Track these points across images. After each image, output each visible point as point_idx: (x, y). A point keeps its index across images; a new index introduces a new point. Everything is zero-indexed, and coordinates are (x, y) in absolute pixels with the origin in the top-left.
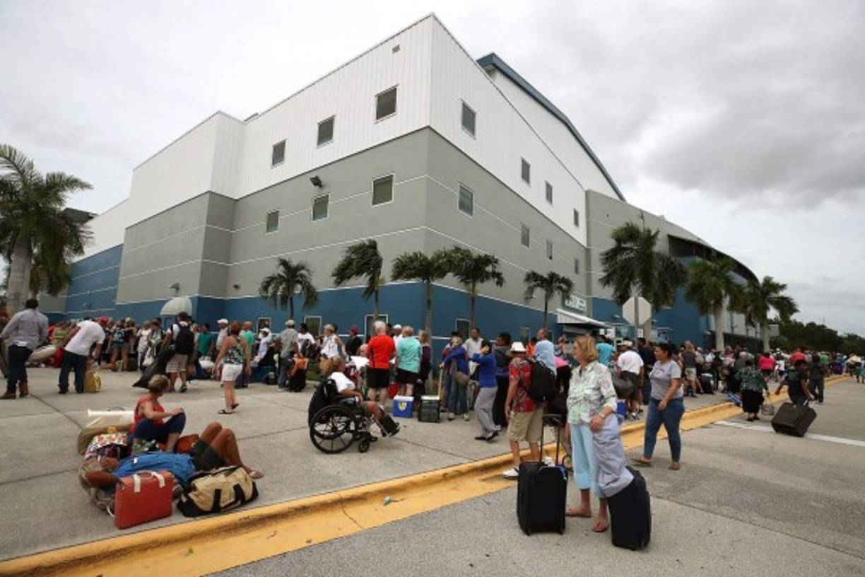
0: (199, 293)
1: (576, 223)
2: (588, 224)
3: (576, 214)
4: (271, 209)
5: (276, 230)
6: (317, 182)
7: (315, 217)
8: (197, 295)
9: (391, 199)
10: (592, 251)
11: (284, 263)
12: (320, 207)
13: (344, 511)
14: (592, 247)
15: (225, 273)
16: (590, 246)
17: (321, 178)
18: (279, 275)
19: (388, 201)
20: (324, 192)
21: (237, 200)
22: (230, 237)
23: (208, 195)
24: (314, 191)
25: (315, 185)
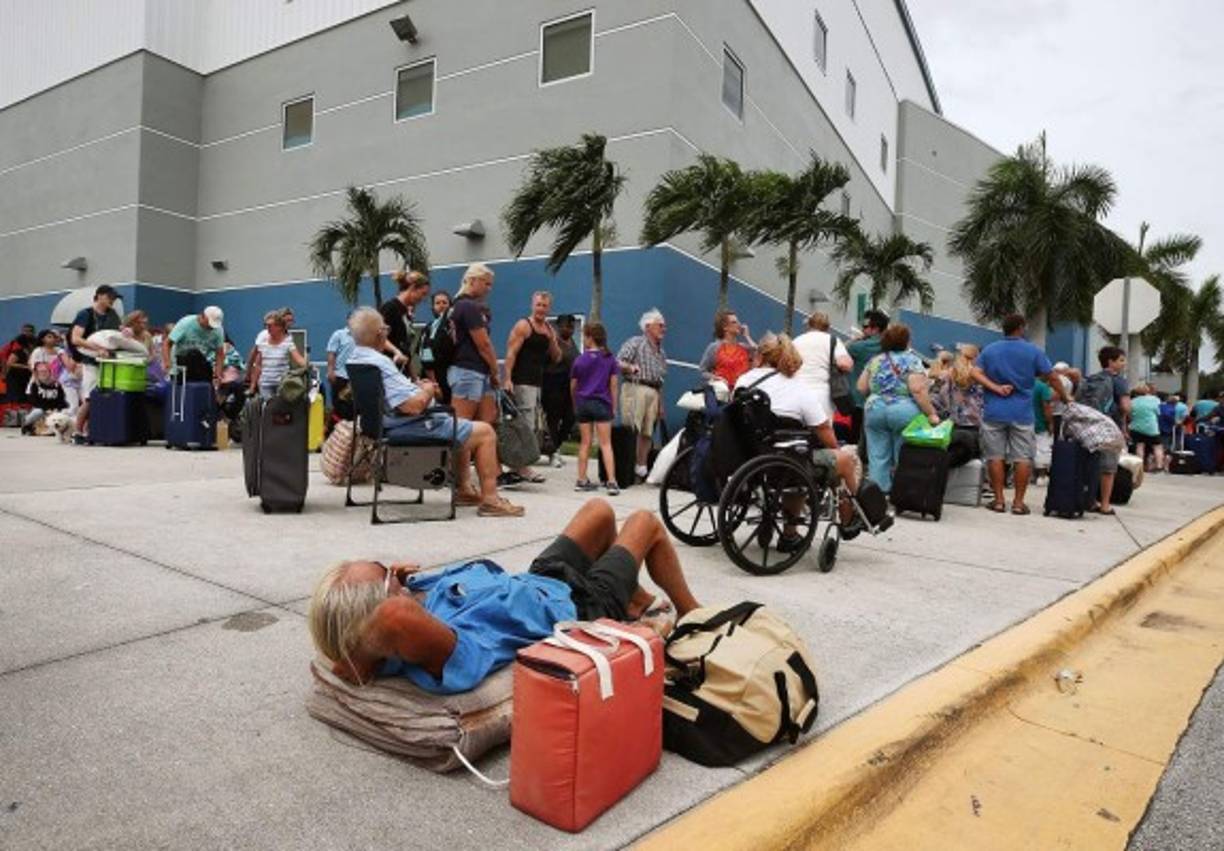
0: (138, 279)
1: (884, 166)
2: (900, 167)
3: (884, 144)
4: (293, 95)
5: (309, 141)
6: (405, 30)
7: (401, 112)
8: (134, 282)
9: (588, 70)
10: (904, 220)
11: (362, 201)
12: (414, 88)
13: (1012, 713)
14: (903, 214)
15: (191, 237)
16: (901, 211)
17: (416, 23)
18: (347, 226)
19: (580, 72)
20: (421, 55)
21: (205, 76)
22: (196, 157)
23: (141, 56)
24: (398, 52)
25: (402, 37)
